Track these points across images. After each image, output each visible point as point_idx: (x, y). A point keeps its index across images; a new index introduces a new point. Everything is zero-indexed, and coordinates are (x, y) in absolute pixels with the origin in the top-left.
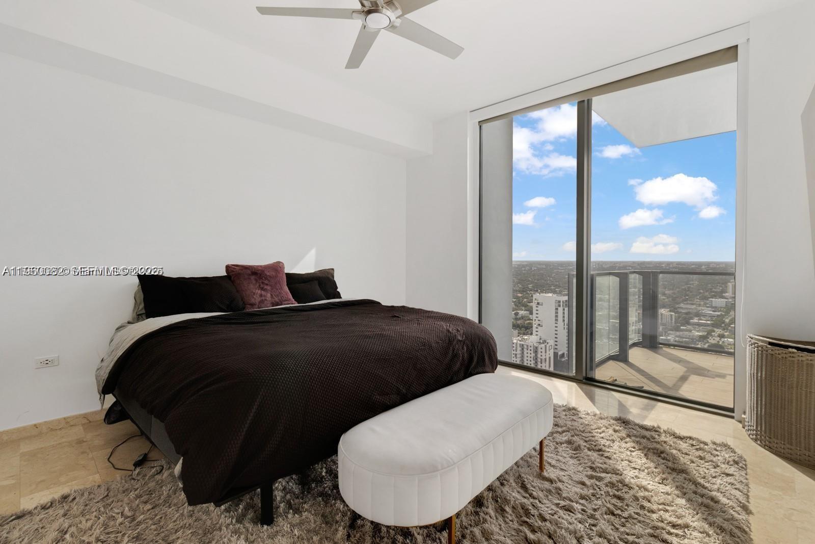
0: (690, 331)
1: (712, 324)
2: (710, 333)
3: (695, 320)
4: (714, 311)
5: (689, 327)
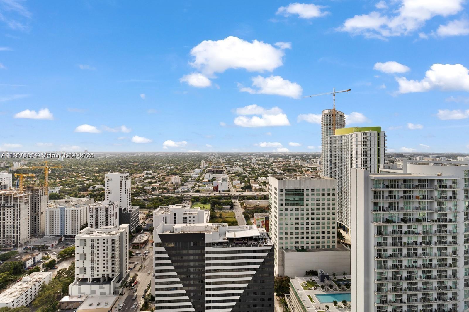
0: (188, 185)
1: (196, 181)
2: (195, 185)
3: (190, 180)
4: (197, 175)
5: (187, 183)
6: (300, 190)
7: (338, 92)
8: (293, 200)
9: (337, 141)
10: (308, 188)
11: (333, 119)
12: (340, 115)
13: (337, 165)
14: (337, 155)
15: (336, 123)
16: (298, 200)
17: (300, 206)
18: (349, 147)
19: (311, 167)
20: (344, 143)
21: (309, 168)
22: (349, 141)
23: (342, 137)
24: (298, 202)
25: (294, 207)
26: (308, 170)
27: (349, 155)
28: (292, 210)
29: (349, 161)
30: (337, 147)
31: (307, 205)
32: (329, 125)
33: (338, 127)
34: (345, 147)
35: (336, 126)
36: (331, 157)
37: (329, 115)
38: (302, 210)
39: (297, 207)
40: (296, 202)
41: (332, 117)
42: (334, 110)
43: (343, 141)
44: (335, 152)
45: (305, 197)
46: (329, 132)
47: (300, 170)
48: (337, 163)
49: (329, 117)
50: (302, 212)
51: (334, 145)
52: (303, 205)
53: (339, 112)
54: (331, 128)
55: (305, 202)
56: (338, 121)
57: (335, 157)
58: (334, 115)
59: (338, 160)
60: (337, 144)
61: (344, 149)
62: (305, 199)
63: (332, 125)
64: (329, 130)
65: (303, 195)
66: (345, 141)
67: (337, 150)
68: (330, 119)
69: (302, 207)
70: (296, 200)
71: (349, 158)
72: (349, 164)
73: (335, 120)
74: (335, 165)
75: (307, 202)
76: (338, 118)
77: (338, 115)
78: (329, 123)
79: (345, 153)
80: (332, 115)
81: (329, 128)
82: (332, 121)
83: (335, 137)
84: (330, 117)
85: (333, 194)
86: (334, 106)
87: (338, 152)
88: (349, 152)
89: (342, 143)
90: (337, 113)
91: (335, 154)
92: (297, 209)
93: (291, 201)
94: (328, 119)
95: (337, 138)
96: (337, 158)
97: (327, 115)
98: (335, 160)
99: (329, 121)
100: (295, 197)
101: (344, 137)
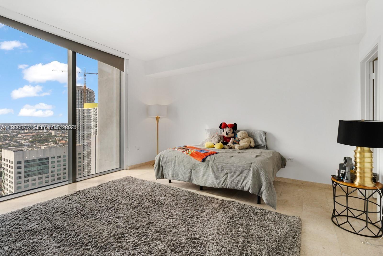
6: (45, 159)
7: (88, 73)
8: (35, 170)
9: (85, 113)
10: (54, 156)
11: (84, 94)
12: (90, 92)
13: (85, 133)
14: (85, 125)
15: (87, 98)
16: (42, 169)
17: (44, 175)
18: (95, 118)
19: (66, 137)
20: (91, 115)
21: (64, 137)
22: (95, 114)
23: (89, 110)
24: (41, 171)
25: (37, 177)
26: (63, 139)
27: (95, 125)
28: (35, 180)
29: (95, 130)
30: (85, 118)
31: (53, 172)
32: (80, 99)
33: (89, 101)
34: (92, 119)
35: (87, 101)
36: (80, 127)
37: (80, 91)
38: (47, 178)
39: (40, 176)
40: (40, 171)
41: (83, 93)
42: (85, 87)
43: (90, 113)
44: (83, 122)
45: (50, 165)
46: (80, 105)
47: (54, 140)
48: (85, 131)
49: (80, 93)
50: (47, 179)
51: (83, 117)
52: (48, 173)
53: (89, 90)
54: (83, 102)
55: (50, 170)
56: (89, 97)
57: (84, 127)
58: (85, 92)
59: (86, 129)
60: (85, 116)
61: (91, 120)
62: (50, 167)
63: (83, 99)
64: (80, 104)
65: (47, 163)
66: (92, 113)
67: (85, 120)
68: (81, 95)
69: (47, 175)
70: (39, 169)
71: (95, 127)
72: (95, 132)
73: (86, 96)
74: (84, 133)
75: (53, 169)
76: (89, 94)
77: (89, 92)
78: (80, 97)
79: (92, 123)
80: (83, 91)
81: (80, 102)
82: (83, 96)
83: (83, 110)
84: (82, 93)
85: (80, 157)
86: (85, 84)
87: (86, 122)
88: (95, 123)
89: (89, 115)
90: (88, 90)
91: (84, 124)
92: (41, 178)
93: (32, 171)
94: (80, 94)
95: (85, 110)
96: (85, 127)
97: (79, 91)
98: (84, 129)
99: (80, 96)
100: (37, 167)
101: (91, 110)
